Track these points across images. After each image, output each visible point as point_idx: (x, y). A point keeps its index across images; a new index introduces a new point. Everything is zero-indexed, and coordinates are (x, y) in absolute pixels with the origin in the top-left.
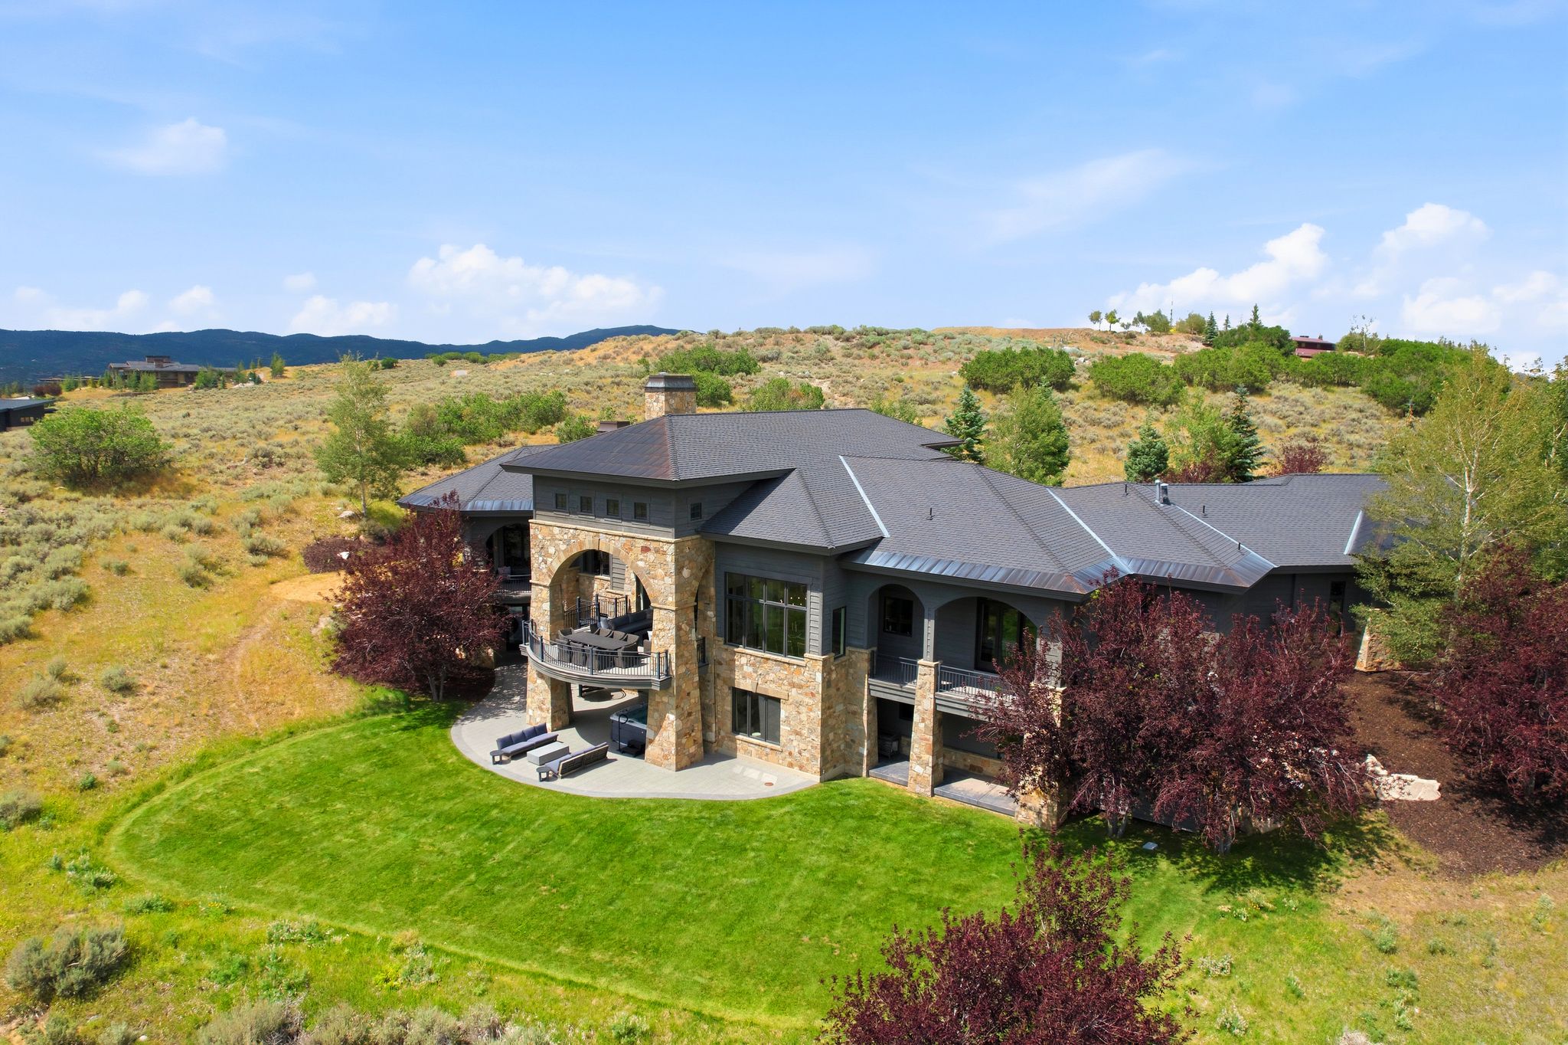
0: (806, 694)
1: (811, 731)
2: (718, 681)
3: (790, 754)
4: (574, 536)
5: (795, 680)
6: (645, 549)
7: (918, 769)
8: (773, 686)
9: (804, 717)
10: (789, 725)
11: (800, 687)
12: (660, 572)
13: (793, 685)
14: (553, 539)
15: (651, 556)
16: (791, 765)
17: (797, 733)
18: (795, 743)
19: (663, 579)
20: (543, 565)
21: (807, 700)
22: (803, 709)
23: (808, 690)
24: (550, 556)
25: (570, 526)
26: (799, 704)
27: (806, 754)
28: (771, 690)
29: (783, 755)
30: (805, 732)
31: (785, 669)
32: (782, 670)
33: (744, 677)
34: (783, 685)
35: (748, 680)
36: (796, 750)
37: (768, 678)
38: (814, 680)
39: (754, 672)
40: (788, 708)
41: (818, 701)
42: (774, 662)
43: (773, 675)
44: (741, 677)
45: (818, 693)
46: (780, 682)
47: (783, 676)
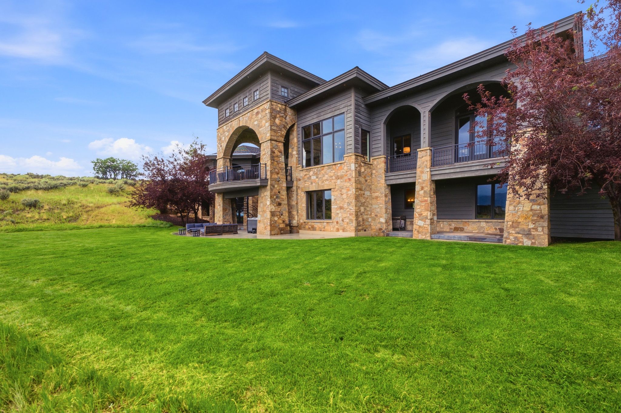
0: (346, 181)
1: (349, 204)
2: (298, 190)
3: (337, 223)
4: (231, 126)
5: (339, 174)
7: (421, 223)
8: (327, 182)
9: (344, 196)
10: (336, 204)
11: (342, 177)
13: (338, 178)
16: (338, 230)
17: (341, 208)
18: (340, 215)
21: (347, 184)
22: (344, 191)
23: (346, 178)
25: (229, 121)
26: (341, 188)
27: (347, 220)
28: (325, 186)
29: (334, 224)
30: (346, 206)
31: (334, 170)
32: (332, 170)
33: (312, 183)
34: (333, 179)
35: (314, 184)
36: (341, 219)
37: (324, 178)
38: (350, 169)
39: (317, 178)
40: (336, 193)
41: (353, 183)
42: (327, 167)
43: (327, 176)
44: (310, 183)
45: (352, 177)
46: (331, 178)
47: (332, 174)
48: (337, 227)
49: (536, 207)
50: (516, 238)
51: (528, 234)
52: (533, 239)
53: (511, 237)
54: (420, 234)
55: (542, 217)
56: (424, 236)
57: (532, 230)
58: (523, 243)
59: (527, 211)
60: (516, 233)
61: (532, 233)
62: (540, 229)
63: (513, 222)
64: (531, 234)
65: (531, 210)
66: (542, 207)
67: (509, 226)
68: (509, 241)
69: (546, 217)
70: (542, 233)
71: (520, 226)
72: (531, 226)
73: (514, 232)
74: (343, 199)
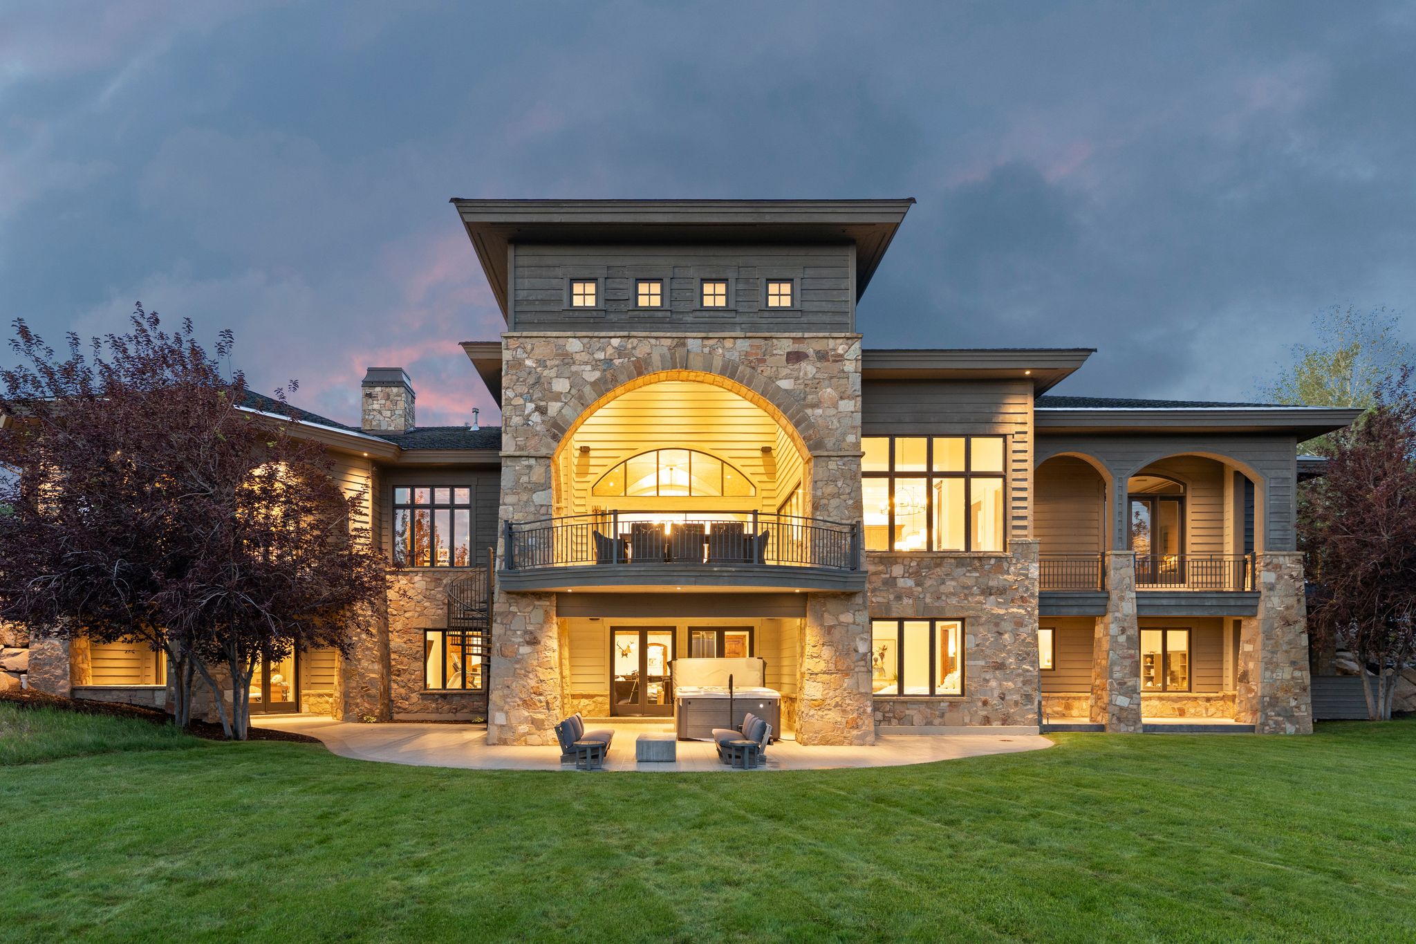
0: (1012, 601)
1: (1021, 658)
3: (985, 703)
4: (620, 352)
5: (991, 583)
6: (795, 357)
7: (1122, 701)
8: (954, 601)
9: (1008, 638)
10: (982, 657)
11: (1001, 591)
12: (828, 392)
13: (988, 592)
14: (566, 359)
15: (808, 369)
16: (987, 721)
17: (1000, 666)
18: (993, 684)
19: (836, 406)
20: (536, 417)
22: (1007, 626)
23: (1015, 593)
24: (557, 397)
25: (612, 334)
26: (997, 619)
27: (1013, 698)
28: (950, 607)
29: (973, 709)
30: (1011, 662)
31: (975, 570)
32: (969, 571)
33: (899, 598)
34: (972, 594)
35: (905, 601)
36: (996, 694)
37: (943, 589)
38: (1026, 576)
39: (917, 585)
40: (982, 631)
41: (1033, 609)
42: (953, 561)
43: (953, 583)
44: (892, 597)
45: (1032, 595)
46: (966, 592)
47: (969, 582)
48: (984, 713)
49: (1297, 674)
50: (1276, 722)
51: (1291, 718)
52: (1298, 723)
53: (1271, 722)
54: (1122, 725)
55: (1305, 690)
56: (1133, 728)
57: (1294, 709)
58: (1284, 730)
59: (1288, 680)
60: (1276, 716)
61: (1295, 714)
62: (1303, 708)
63: (1270, 698)
64: (1294, 716)
65: (1293, 678)
66: (1304, 672)
67: (1266, 704)
68: (1267, 728)
69: (1309, 688)
70: (1306, 714)
71: (1279, 704)
72: (1293, 703)
73: (1273, 714)
74: (1005, 646)
